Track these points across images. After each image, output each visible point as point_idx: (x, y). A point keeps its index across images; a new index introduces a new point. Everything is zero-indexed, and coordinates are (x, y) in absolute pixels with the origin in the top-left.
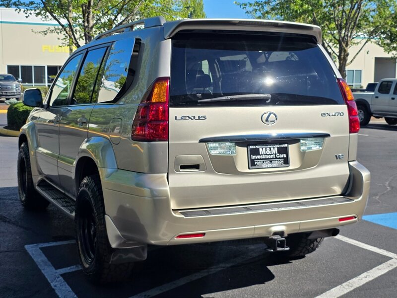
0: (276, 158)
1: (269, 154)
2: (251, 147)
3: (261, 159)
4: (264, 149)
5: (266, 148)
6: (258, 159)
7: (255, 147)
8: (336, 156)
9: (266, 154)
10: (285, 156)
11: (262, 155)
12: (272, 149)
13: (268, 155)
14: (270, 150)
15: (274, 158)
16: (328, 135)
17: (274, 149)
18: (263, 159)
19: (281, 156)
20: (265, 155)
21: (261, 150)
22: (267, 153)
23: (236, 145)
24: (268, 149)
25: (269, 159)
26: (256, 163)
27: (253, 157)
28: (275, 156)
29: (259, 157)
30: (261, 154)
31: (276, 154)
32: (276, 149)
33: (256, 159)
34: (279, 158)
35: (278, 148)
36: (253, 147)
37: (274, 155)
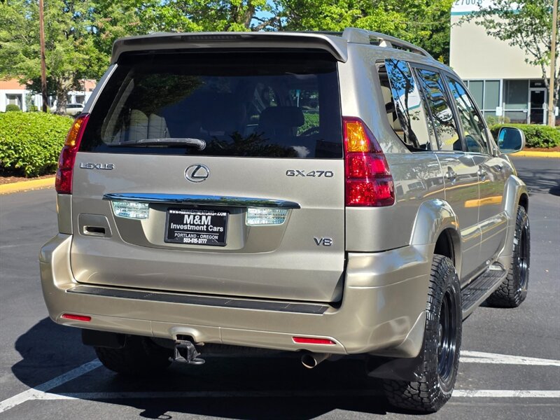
0: (207, 231)
1: (198, 225)
2: (171, 212)
3: (184, 230)
4: (192, 217)
5: (195, 216)
6: (180, 230)
7: (177, 212)
8: (316, 240)
9: (194, 224)
10: (222, 229)
11: (187, 224)
12: (204, 218)
13: (196, 225)
14: (201, 219)
15: (204, 231)
16: (296, 206)
17: (206, 219)
18: (187, 230)
19: (215, 229)
20: (191, 225)
21: (186, 217)
22: (196, 223)
23: (150, 207)
24: (197, 218)
25: (196, 231)
26: (176, 234)
27: (173, 226)
28: (207, 228)
29: (182, 227)
30: (185, 222)
31: (207, 226)
32: (209, 218)
33: (177, 230)
34: (213, 232)
35: (212, 216)
36: (174, 212)
37: (205, 227)
